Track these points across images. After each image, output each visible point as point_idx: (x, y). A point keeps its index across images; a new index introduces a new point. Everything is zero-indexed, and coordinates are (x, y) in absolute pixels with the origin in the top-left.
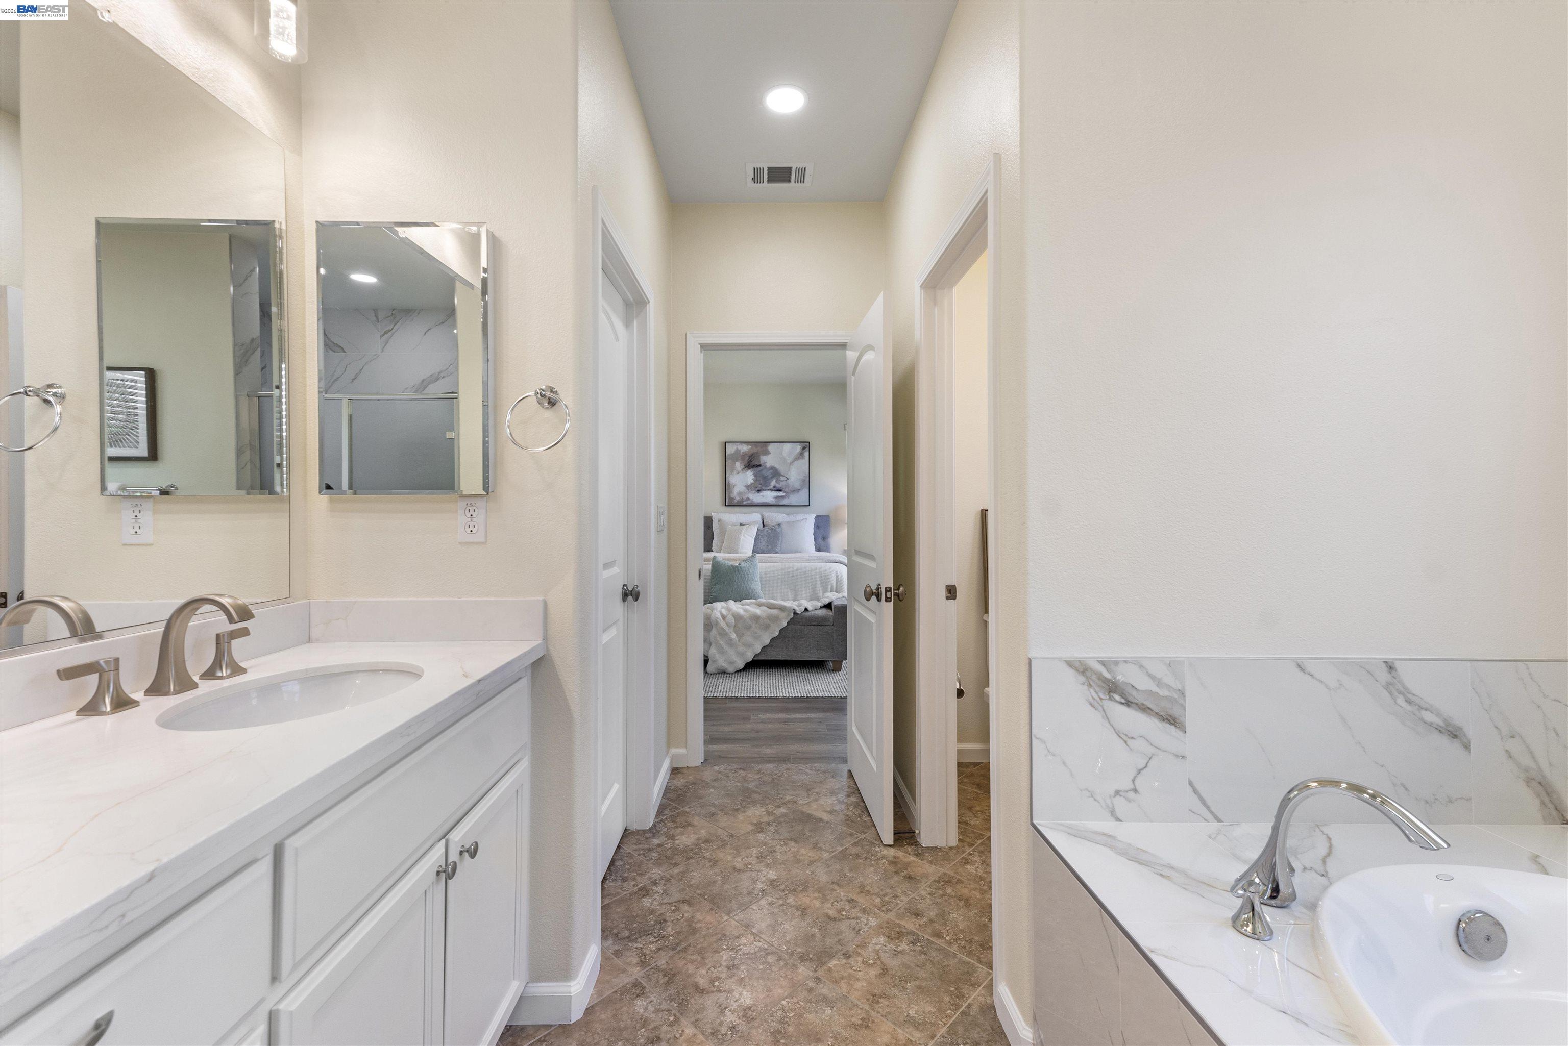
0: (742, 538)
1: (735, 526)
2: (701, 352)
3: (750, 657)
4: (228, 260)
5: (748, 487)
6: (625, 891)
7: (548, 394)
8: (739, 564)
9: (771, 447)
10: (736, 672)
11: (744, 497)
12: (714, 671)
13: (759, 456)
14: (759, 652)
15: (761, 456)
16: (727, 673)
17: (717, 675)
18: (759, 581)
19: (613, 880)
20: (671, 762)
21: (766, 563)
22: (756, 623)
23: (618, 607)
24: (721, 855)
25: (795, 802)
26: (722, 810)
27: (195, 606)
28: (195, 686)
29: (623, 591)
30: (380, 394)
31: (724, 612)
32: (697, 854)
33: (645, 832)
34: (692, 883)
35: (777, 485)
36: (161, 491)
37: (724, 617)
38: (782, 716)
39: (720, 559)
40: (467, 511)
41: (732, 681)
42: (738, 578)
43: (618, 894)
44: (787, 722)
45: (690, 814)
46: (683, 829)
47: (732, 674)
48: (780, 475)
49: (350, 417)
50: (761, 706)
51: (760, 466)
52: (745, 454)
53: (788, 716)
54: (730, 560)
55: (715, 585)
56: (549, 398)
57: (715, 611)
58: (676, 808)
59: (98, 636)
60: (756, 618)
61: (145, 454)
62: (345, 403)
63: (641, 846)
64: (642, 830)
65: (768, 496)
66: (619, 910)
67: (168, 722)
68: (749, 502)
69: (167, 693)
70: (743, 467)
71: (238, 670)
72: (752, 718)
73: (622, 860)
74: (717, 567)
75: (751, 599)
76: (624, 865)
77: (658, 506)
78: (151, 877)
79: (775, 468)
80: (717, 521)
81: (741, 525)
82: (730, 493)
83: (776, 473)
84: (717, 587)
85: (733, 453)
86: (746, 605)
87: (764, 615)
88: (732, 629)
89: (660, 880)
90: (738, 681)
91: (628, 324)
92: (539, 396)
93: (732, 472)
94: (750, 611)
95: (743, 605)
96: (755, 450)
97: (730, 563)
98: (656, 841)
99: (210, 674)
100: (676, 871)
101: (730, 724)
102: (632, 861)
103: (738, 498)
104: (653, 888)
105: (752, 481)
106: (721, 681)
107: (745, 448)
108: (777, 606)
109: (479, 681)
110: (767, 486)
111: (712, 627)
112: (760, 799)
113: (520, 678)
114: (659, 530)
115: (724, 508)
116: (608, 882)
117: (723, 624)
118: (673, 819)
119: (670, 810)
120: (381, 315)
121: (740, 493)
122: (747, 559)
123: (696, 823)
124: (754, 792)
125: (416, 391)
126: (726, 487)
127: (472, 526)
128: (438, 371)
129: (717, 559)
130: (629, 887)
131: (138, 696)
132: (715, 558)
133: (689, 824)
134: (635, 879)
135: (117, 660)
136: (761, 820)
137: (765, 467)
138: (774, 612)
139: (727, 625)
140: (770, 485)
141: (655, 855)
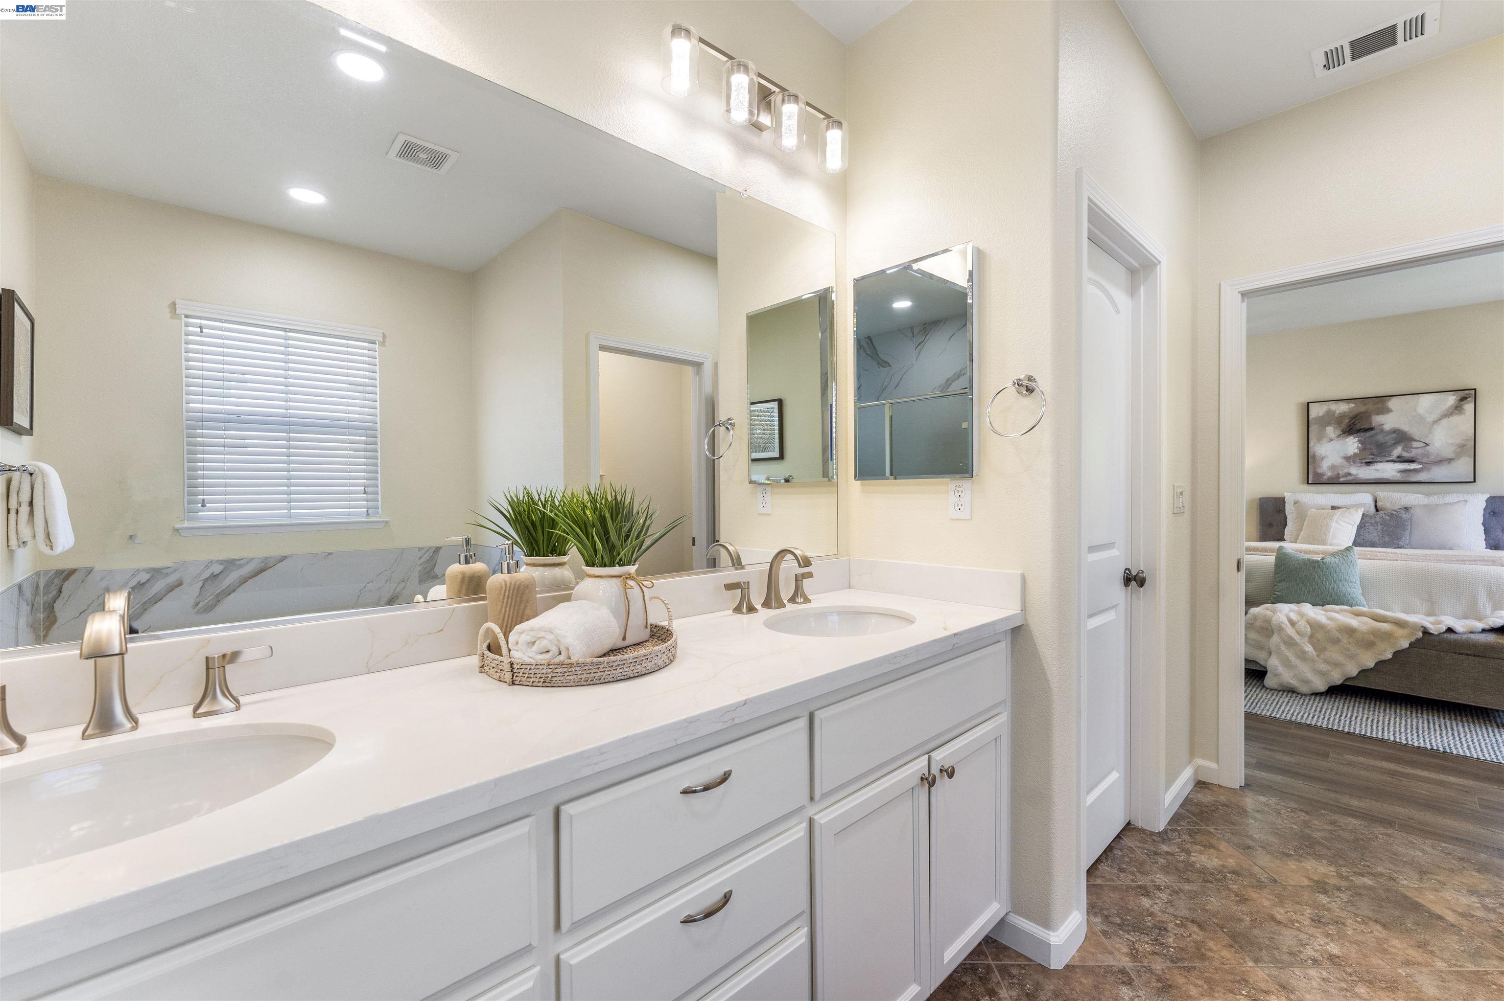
0: (1334, 524)
1: (1323, 509)
2: (1243, 301)
3: (1337, 678)
4: (818, 315)
5: (1348, 459)
6: (1121, 880)
7: (1025, 383)
8: (1323, 559)
9: (1392, 403)
10: (1312, 694)
11: (1340, 472)
12: (1276, 687)
13: (1370, 416)
14: (1355, 675)
15: (1373, 417)
16: (1298, 693)
17: (1281, 693)
18: (1358, 582)
19: (1108, 866)
20: (1196, 772)
21: (1374, 559)
22: (1350, 637)
23: (1118, 593)
24: (1254, 895)
25: (1392, 879)
26: (1263, 848)
27: (782, 554)
28: (784, 606)
29: (1124, 575)
30: (915, 397)
31: (1293, 616)
32: (1218, 880)
33: (1152, 834)
34: (1207, 908)
35: (1405, 454)
36: (785, 479)
37: (1292, 623)
38: (1391, 766)
39: (1289, 551)
40: (956, 492)
41: (1305, 704)
42: (1319, 577)
43: (1113, 880)
44: (1395, 775)
45: (1215, 836)
46: (1203, 849)
47: (1306, 695)
48: (1412, 440)
49: (891, 417)
50: (1351, 745)
51: (1372, 429)
52: (1342, 416)
53: (1399, 768)
54: (1306, 552)
55: (1280, 582)
56: (1027, 387)
57: (1279, 614)
58: (1198, 824)
59: (743, 568)
60: (1350, 631)
61: (778, 455)
62: (887, 406)
63: (1145, 846)
64: (1149, 831)
65: (1388, 470)
66: (1112, 895)
67: (770, 625)
68: (1349, 478)
69: (771, 608)
70: (1339, 432)
71: (807, 600)
72: (1331, 755)
73: (1121, 850)
74: (1283, 562)
75: (1343, 604)
76: (1123, 856)
77: (1174, 486)
78: (745, 703)
79: (1398, 430)
80: (1293, 503)
81: (1333, 508)
82: (1315, 468)
83: (1402, 438)
84: (1282, 585)
85: (1321, 414)
86: (1332, 611)
87: (1364, 628)
88: (1306, 639)
89: (1165, 888)
90: (1315, 706)
91: (1133, 291)
92: (1016, 385)
93: (1319, 439)
94: (1338, 620)
95: (1326, 611)
96: (1362, 408)
97: (1307, 556)
98: (1165, 848)
99: (792, 600)
100: (1187, 887)
101: (1291, 754)
102: (1133, 856)
103: (1329, 474)
104: (1155, 892)
105: (1356, 451)
106: (1286, 700)
107: (1343, 408)
108: (1390, 620)
109: (955, 635)
110: (1385, 456)
111: (1273, 633)
112: (1329, 855)
113: (999, 642)
114: (1175, 512)
115: (1306, 487)
116: (1103, 864)
117: (1290, 631)
118: (1192, 832)
119: (1188, 822)
120: (915, 332)
121: (1333, 468)
122: (1336, 552)
123: (1222, 848)
124: (1320, 843)
125: (942, 391)
126: (1309, 459)
127: (960, 505)
128: (959, 369)
129: (1285, 551)
130: (1125, 880)
131: (758, 606)
132: (1281, 548)
133: (1212, 846)
134: (1133, 874)
135: (748, 582)
136: (1325, 879)
137: (1382, 431)
138: (1385, 626)
139: (1298, 633)
140: (1390, 455)
141: (1162, 861)
